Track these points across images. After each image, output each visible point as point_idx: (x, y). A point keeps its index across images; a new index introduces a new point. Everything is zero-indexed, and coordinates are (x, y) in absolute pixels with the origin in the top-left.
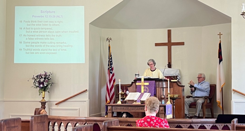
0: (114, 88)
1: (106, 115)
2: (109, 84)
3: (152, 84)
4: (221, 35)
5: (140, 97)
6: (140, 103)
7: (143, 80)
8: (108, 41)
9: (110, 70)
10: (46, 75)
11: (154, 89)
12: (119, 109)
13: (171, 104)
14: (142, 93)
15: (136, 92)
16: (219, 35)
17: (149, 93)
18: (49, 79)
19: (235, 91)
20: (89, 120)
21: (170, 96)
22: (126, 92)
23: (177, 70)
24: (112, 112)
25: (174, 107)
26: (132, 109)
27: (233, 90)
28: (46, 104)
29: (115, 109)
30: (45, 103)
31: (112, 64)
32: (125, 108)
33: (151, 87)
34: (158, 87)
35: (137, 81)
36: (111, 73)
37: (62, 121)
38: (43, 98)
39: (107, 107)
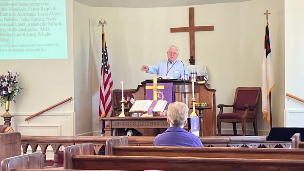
0: (110, 95)
1: (102, 133)
2: (104, 89)
3: (169, 88)
4: (268, 15)
5: (152, 107)
6: (151, 116)
7: (155, 82)
8: (101, 25)
9: (105, 68)
10: (10, 77)
11: (171, 94)
12: (122, 125)
13: (197, 115)
14: (155, 101)
15: (144, 100)
16: (266, 15)
17: (165, 101)
18: (14, 83)
19: (289, 96)
20: (79, 141)
21: (195, 105)
22: (130, 100)
23: (204, 67)
24: (111, 129)
25: (202, 120)
26: (140, 123)
27: (287, 95)
28: (12, 119)
29: (116, 125)
30: (10, 118)
31: (107, 60)
32: (130, 122)
33: (167, 91)
34: (177, 92)
35: (147, 84)
36: (107, 72)
37: (38, 144)
38: (7, 110)
39: (104, 121)
